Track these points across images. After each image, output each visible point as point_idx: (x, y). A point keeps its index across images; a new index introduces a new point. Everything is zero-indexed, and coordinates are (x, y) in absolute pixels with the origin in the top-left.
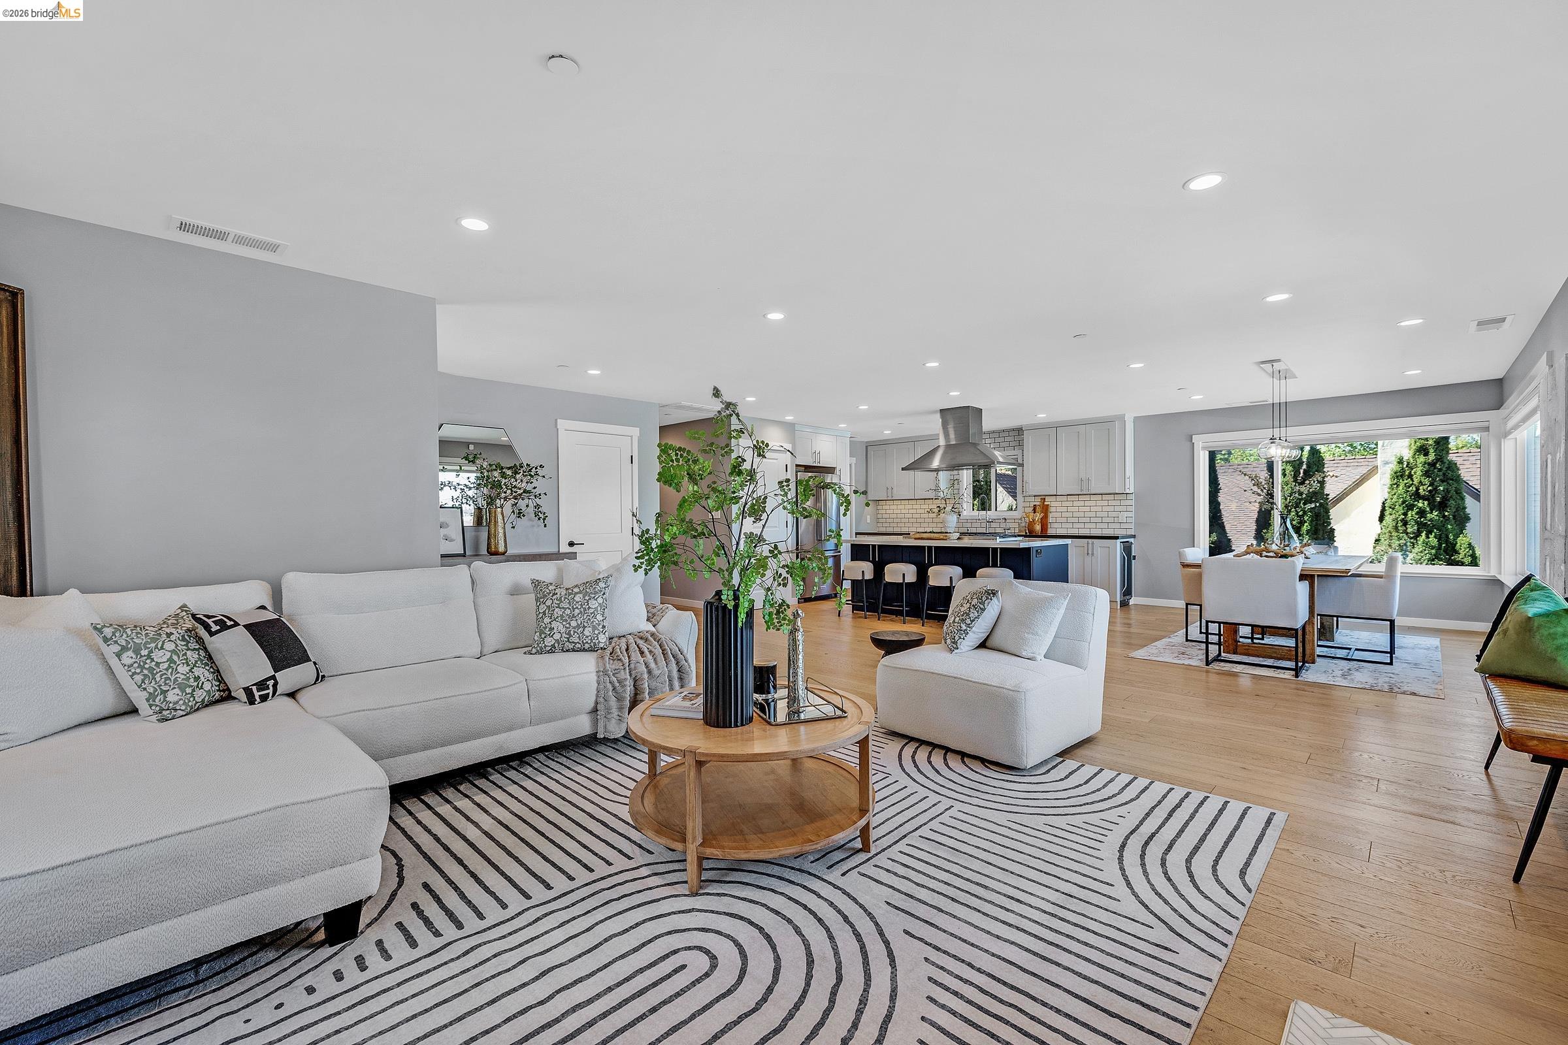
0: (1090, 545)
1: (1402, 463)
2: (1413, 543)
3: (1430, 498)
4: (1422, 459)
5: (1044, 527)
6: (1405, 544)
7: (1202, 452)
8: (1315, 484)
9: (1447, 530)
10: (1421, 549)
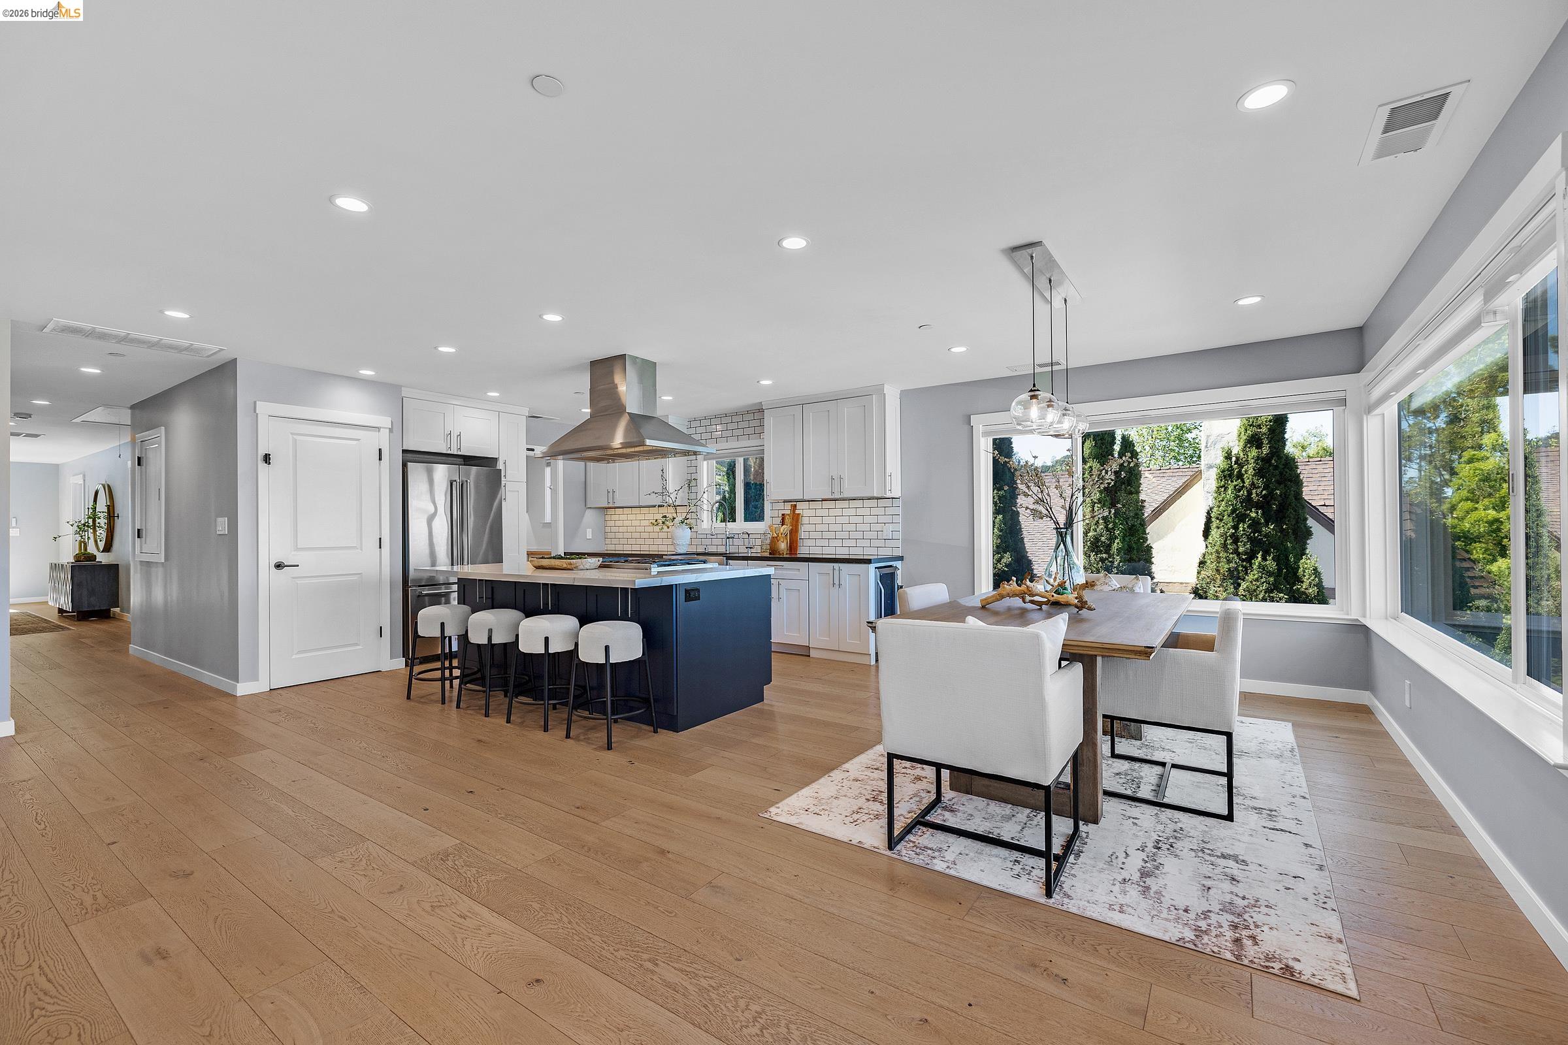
0: (836, 573)
1: (1231, 459)
2: (1246, 568)
3: (1263, 505)
4: (1254, 452)
5: (793, 547)
6: (1236, 569)
7: (983, 440)
8: (1107, 477)
9: (1286, 548)
10: (1256, 576)
